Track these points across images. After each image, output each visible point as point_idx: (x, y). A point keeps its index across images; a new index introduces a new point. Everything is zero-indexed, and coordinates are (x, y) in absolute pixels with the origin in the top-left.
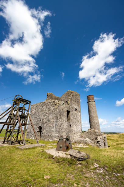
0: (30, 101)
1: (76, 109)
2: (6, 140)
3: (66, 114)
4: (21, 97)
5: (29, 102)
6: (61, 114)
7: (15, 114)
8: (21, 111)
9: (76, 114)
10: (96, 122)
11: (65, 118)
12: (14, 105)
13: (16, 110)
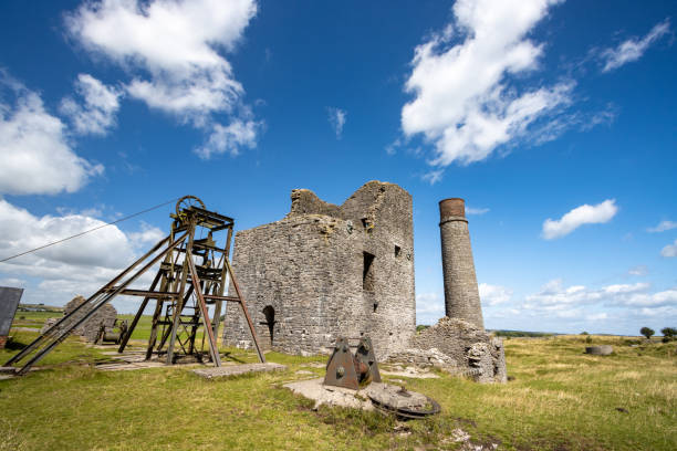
0: (231, 220)
1: (397, 249)
2: (155, 350)
3: (359, 264)
4: (198, 205)
5: (227, 223)
6: (342, 266)
7: (180, 262)
8: (203, 252)
9: (396, 266)
10: (470, 294)
11: (356, 280)
12: (176, 231)
13: (184, 251)
